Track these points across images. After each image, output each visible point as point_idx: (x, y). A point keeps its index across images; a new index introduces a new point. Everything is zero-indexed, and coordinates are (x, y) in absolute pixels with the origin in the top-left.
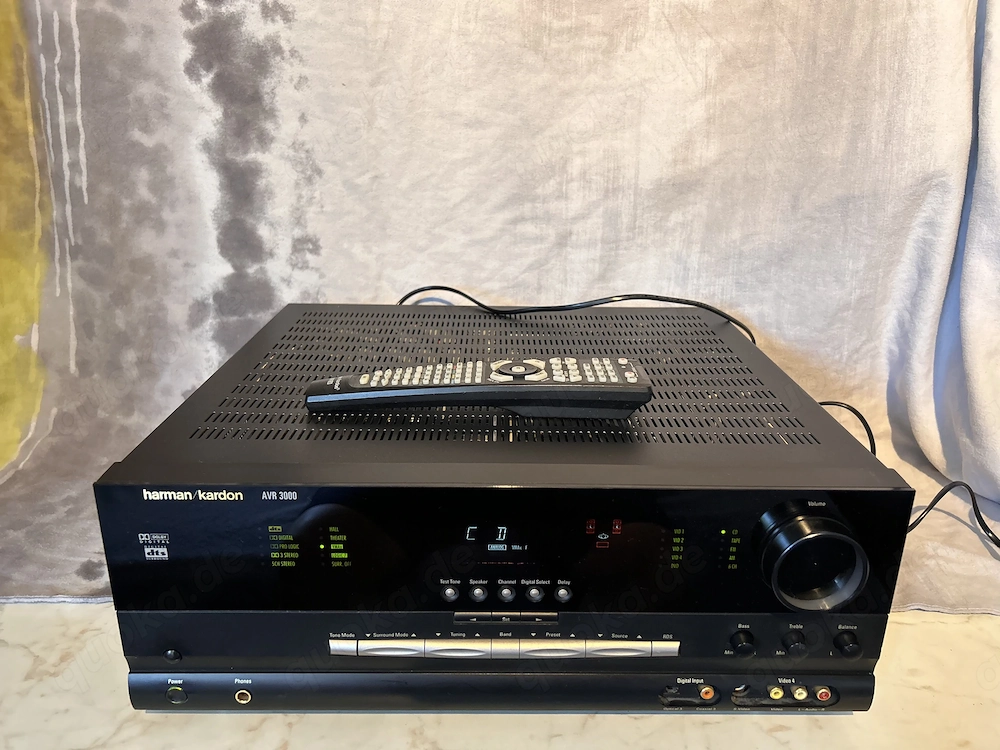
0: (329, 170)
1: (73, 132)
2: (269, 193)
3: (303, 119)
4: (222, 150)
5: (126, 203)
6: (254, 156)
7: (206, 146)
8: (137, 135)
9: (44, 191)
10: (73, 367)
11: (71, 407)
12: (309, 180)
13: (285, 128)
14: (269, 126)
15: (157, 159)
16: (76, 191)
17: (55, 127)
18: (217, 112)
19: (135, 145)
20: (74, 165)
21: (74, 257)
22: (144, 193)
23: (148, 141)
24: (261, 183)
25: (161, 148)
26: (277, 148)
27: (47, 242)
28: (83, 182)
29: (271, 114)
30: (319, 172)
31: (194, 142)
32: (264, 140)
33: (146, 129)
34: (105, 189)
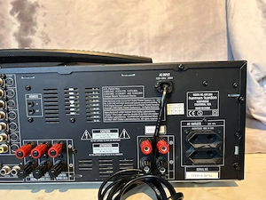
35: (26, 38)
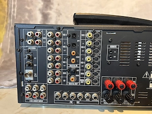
0: (63, 14)
1: (14, 6)
2: (51, 18)
3: (58, 5)
4: (43, 10)
5: (23, 19)
6: (49, 11)
7: (40, 10)
8: (26, 7)
9: (7, 18)
10: (8, 52)
11: (6, 59)
12: (59, 16)
13: (55, 6)
14: (52, 6)
15: (30, 12)
16: (13, 16)
17: (11, 5)
18: (42, 3)
19: (26, 9)
20: (14, 12)
21: (11, 30)
22: (27, 18)
23: (29, 8)
24: (50, 16)
25: (31, 10)
26: (53, 10)
27: (6, 27)
28: (15, 15)
29: (52, 4)
30: (61, 14)
31: (37, 9)
32: (51, 9)
33: (28, 6)
34: (19, 16)
35: (46, 12)
